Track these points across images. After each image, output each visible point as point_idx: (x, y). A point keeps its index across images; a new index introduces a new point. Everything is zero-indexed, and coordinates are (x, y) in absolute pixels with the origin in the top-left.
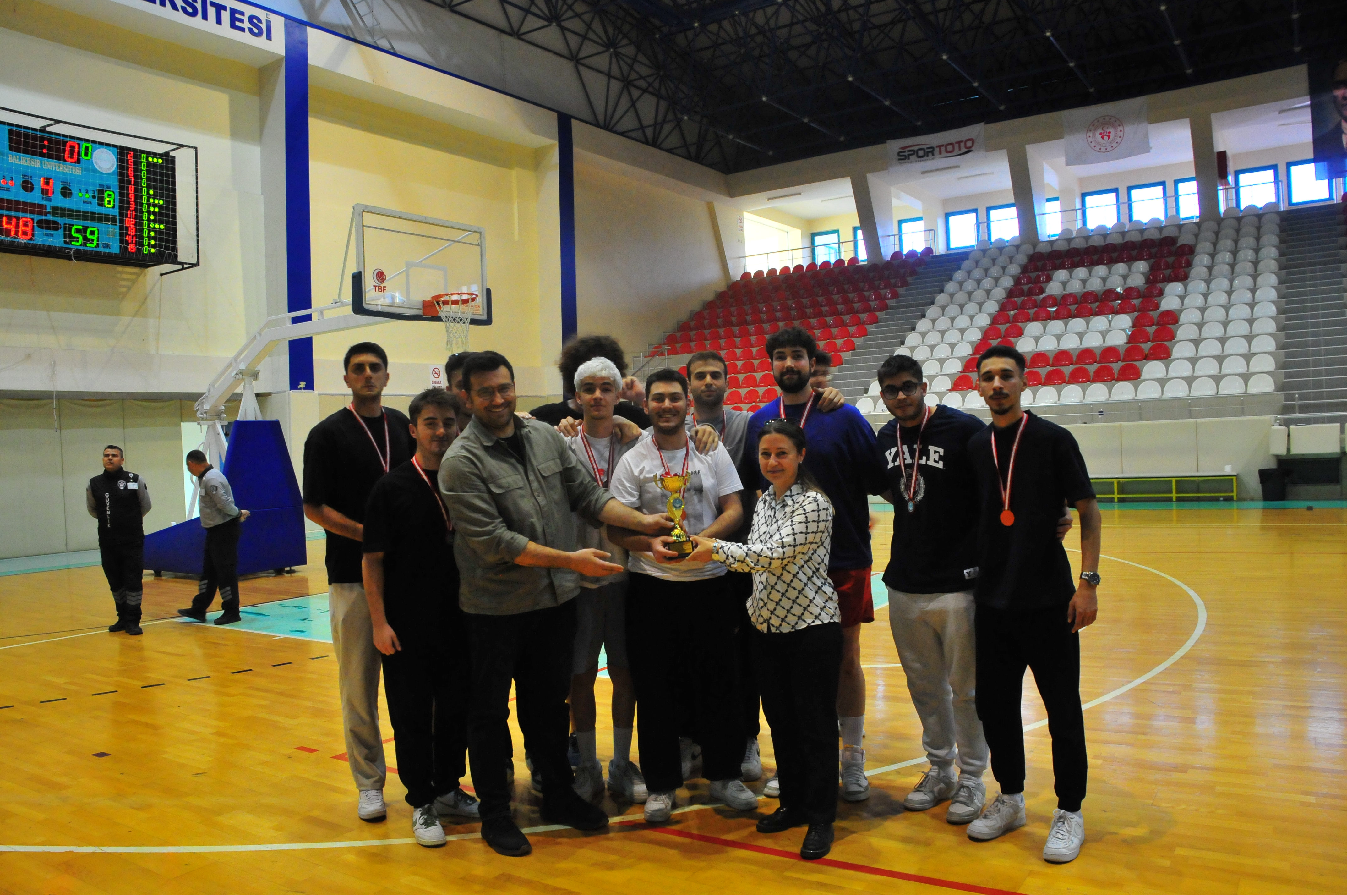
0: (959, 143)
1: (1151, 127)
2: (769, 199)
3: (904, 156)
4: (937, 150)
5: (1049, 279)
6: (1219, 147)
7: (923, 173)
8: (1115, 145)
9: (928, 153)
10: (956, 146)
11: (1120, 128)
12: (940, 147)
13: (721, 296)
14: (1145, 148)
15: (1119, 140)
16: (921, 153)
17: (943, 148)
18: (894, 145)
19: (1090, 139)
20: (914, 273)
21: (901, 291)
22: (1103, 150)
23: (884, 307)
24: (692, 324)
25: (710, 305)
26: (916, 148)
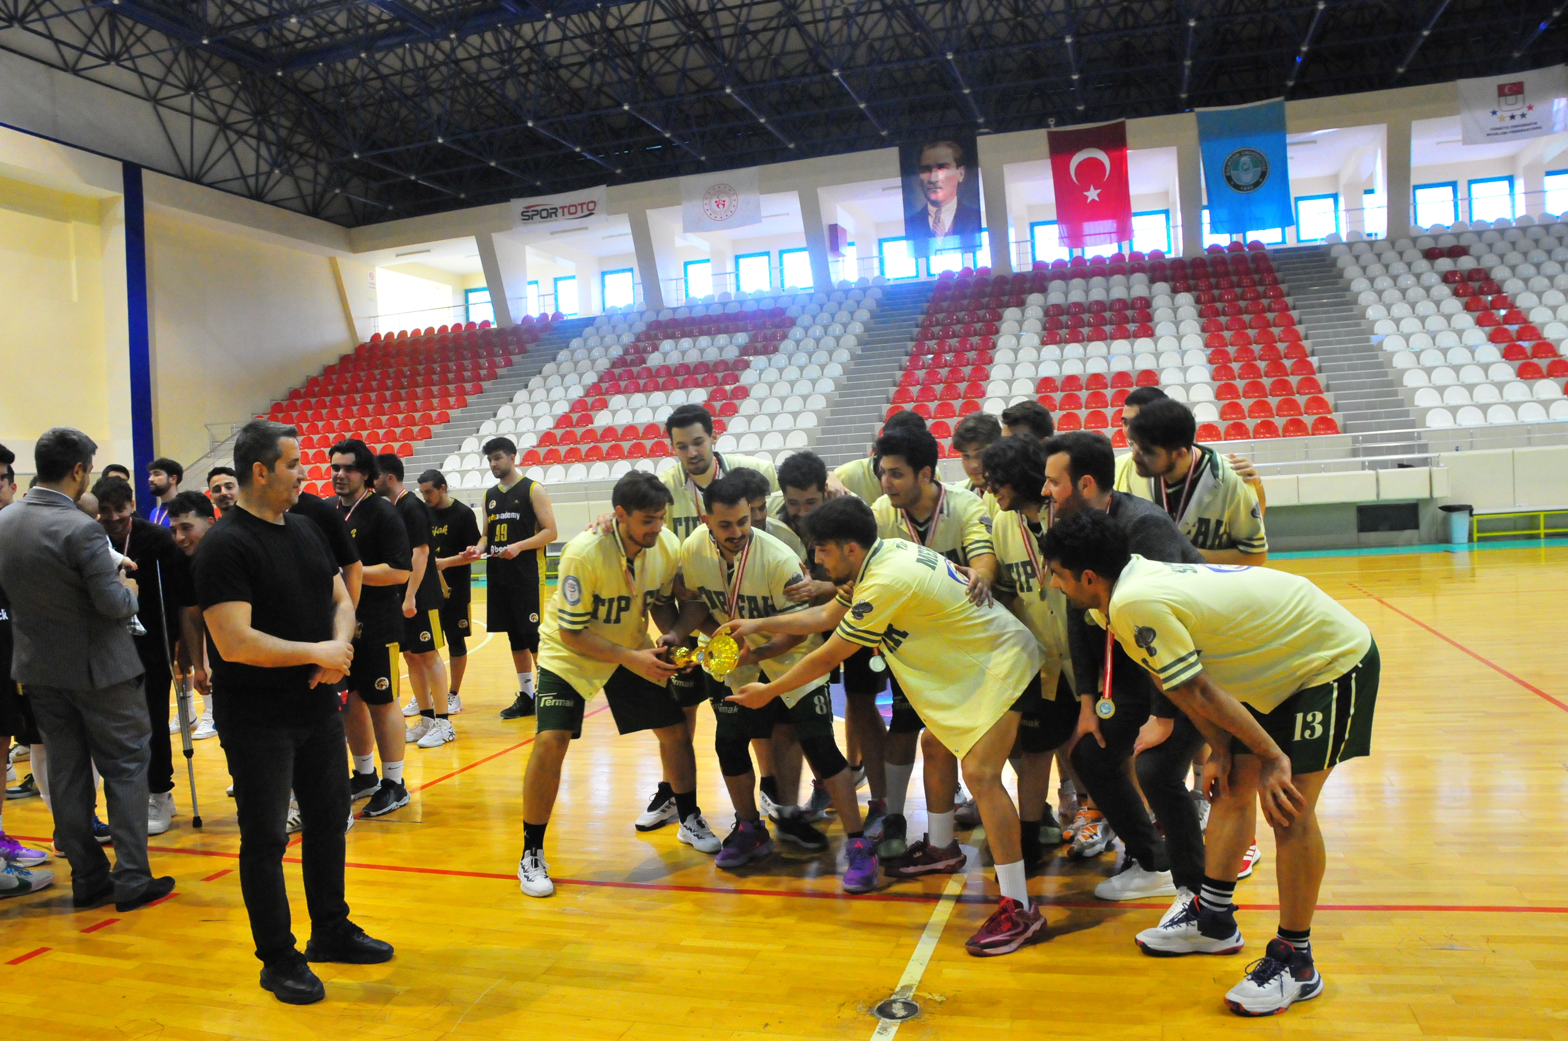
0: (582, 204)
1: (763, 197)
2: (397, 255)
3: (528, 216)
4: (560, 211)
5: (656, 348)
6: (827, 221)
7: (552, 233)
8: (729, 214)
9: (551, 213)
10: (579, 208)
11: (734, 197)
12: (563, 208)
13: (345, 359)
14: (755, 218)
15: (733, 209)
16: (544, 214)
17: (566, 210)
18: (518, 205)
19: (706, 207)
20: (535, 339)
21: (515, 358)
22: (718, 218)
23: (492, 376)
24: (303, 391)
25: (329, 370)
26: (539, 208)
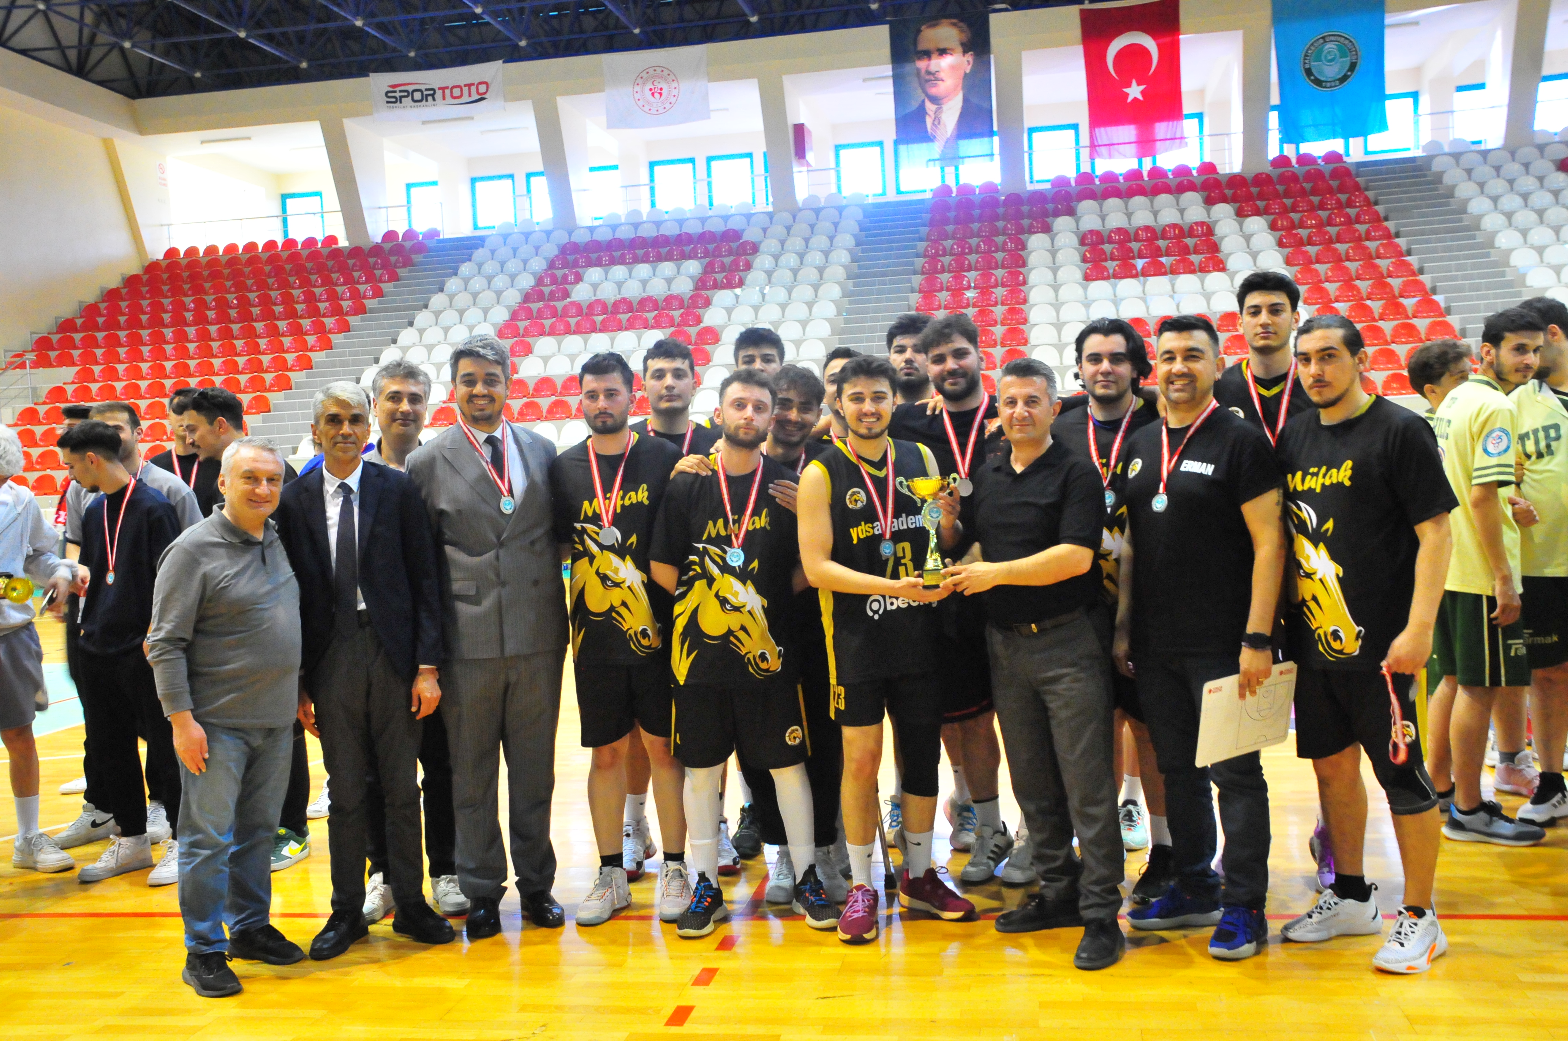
0: (469, 86)
1: (713, 86)
2: (202, 142)
3: (394, 97)
4: (439, 94)
5: (579, 279)
6: (793, 119)
7: (424, 123)
8: (668, 106)
9: (428, 95)
10: (466, 90)
11: (674, 84)
12: (443, 89)
13: (131, 280)
14: (704, 113)
15: (673, 100)
16: (417, 96)
17: (447, 92)
18: (381, 81)
19: (637, 96)
20: (407, 262)
21: (387, 287)
22: (654, 111)
23: (360, 310)
24: (79, 322)
25: (112, 295)
26: (410, 88)
